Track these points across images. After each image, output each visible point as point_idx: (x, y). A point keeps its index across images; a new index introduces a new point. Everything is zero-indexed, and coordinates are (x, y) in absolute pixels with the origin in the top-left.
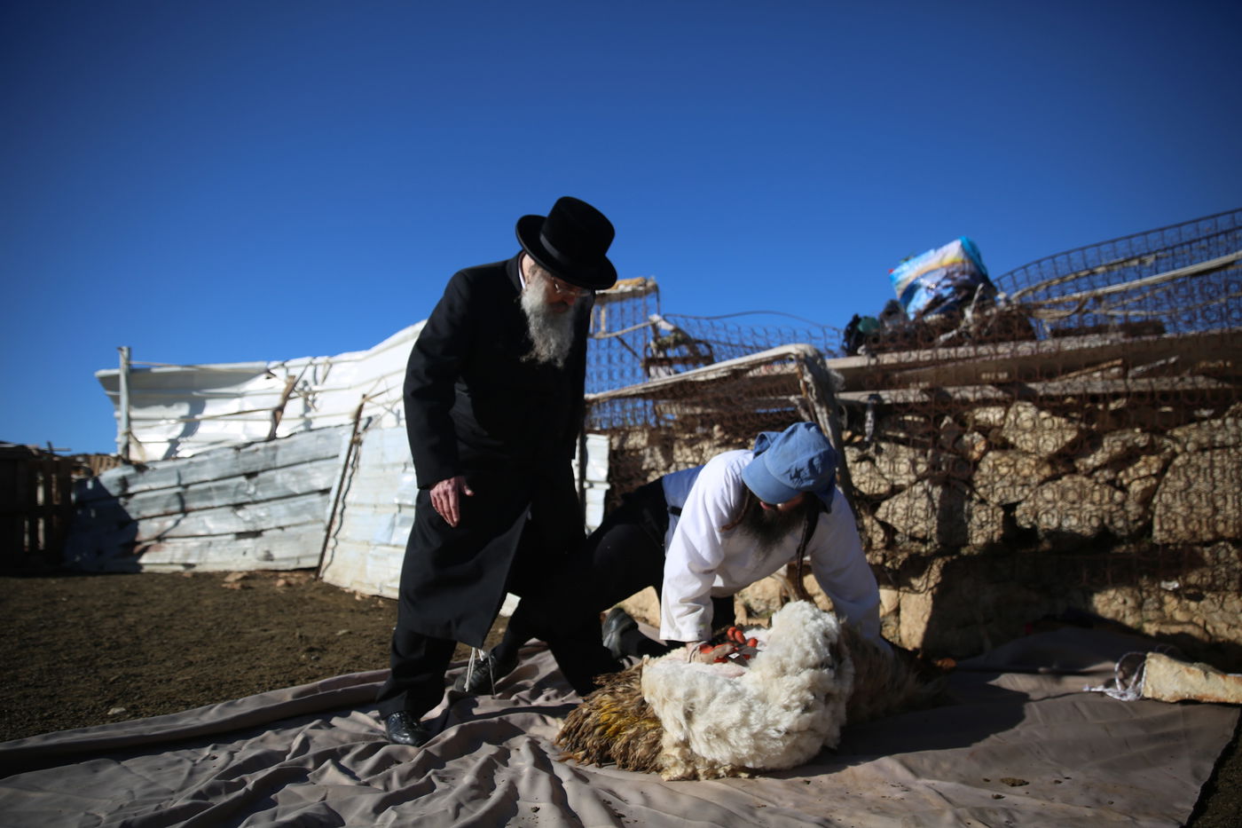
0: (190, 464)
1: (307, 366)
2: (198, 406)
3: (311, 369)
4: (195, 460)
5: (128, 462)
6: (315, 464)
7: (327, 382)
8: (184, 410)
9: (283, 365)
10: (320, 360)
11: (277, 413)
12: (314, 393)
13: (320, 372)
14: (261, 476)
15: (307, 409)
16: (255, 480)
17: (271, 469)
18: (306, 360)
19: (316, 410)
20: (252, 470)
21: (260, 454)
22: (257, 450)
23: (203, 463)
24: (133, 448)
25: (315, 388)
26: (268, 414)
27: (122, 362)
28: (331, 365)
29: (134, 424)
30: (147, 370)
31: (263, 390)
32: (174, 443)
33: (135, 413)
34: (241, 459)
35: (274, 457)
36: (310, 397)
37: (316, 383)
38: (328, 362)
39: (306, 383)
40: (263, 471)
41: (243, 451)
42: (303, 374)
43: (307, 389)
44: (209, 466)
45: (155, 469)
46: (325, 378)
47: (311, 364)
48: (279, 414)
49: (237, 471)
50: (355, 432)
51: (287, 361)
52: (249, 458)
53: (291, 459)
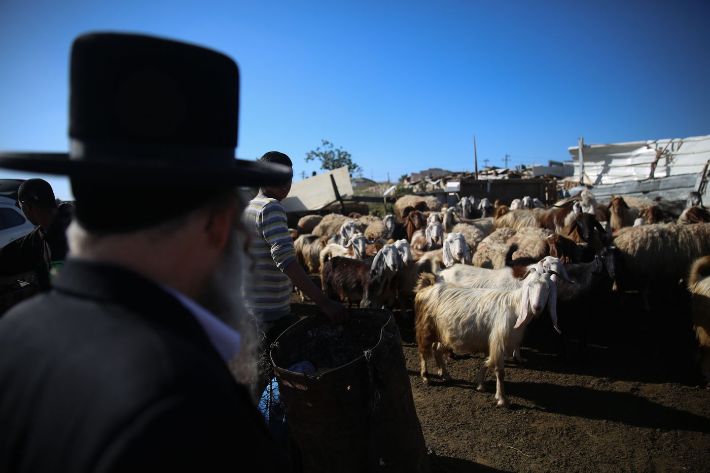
0: (614, 187)
1: (669, 143)
2: (609, 160)
3: (671, 144)
4: (617, 185)
5: (583, 185)
6: (680, 189)
7: (679, 151)
8: (603, 163)
9: (655, 142)
10: (677, 140)
11: (654, 165)
12: (672, 155)
13: (676, 146)
14: (651, 193)
15: (668, 162)
16: (648, 194)
17: (656, 190)
18: (668, 140)
19: (674, 163)
20: (647, 190)
21: (651, 184)
22: (650, 182)
23: (621, 186)
24: (585, 178)
25: (673, 153)
26: (650, 165)
27: (580, 144)
28: (682, 143)
29: (585, 168)
30: (589, 147)
31: (646, 153)
32: (600, 177)
33: (586, 164)
34: (641, 186)
35: (658, 185)
36: (670, 157)
37: (673, 150)
38: (680, 141)
39: (668, 151)
40: (652, 191)
41: (643, 182)
42: (667, 147)
43: (668, 153)
44: (624, 188)
45: (596, 188)
46: (679, 148)
47: (671, 142)
48: (655, 165)
49: (638, 190)
50: (704, 177)
51: (657, 140)
52: (645, 186)
53: (668, 186)
